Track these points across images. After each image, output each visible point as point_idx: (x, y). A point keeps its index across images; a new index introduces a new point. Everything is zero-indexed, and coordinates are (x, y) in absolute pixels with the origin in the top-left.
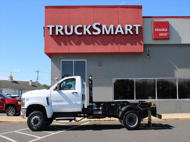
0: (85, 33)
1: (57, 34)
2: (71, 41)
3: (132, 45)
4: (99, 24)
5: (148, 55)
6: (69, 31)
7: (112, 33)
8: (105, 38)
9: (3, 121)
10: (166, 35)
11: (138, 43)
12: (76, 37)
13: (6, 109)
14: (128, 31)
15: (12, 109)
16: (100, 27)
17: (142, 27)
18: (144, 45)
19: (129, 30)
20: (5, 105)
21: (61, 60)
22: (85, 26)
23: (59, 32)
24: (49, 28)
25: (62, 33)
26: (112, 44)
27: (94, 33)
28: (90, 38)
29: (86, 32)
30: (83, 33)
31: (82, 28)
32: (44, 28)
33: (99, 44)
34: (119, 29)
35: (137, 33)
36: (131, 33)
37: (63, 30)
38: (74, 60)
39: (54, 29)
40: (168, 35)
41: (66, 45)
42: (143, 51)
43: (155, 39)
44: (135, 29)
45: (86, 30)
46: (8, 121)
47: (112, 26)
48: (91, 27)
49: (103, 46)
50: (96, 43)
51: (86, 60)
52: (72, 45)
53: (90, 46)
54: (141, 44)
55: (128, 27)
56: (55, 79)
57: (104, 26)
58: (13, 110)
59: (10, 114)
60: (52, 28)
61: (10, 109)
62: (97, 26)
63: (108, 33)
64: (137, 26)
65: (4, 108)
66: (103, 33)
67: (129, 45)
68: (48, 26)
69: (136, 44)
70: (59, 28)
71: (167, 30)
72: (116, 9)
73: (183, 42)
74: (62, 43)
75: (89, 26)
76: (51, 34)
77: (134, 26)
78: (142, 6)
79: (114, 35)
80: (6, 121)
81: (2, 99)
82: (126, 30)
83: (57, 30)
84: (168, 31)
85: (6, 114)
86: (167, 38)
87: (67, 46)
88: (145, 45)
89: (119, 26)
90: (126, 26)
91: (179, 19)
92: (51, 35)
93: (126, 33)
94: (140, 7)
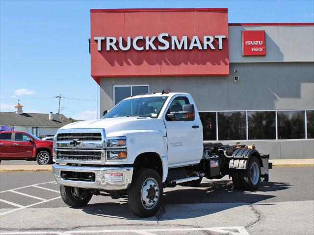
0: (147, 48)
1: (108, 49)
2: (129, 60)
3: (213, 64)
4: (167, 35)
5: (236, 78)
6: (125, 45)
7: (186, 48)
8: (176, 55)
9: (42, 170)
10: (261, 49)
11: (222, 62)
12: (135, 54)
13: (36, 155)
14: (208, 45)
15: (45, 155)
16: (168, 39)
17: (227, 38)
18: (230, 63)
19: (210, 43)
20: (34, 150)
21: (114, 86)
22: (147, 38)
23: (111, 46)
24: (96, 41)
26: (186, 64)
27: (160, 48)
28: (155, 54)
29: (150, 46)
30: (145, 48)
31: (144, 40)
32: (90, 41)
33: (168, 64)
34: (195, 42)
35: (221, 47)
36: (212, 47)
37: (117, 44)
38: (131, 86)
39: (104, 42)
40: (264, 50)
41: (121, 64)
42: (228, 73)
43: (245, 56)
44: (218, 41)
45: (149, 43)
47: (185, 39)
48: (157, 39)
49: (173, 66)
50: (163, 63)
51: (148, 85)
52: (130, 65)
53: (154, 67)
54: (226, 64)
55: (208, 40)
57: (174, 38)
58: (47, 156)
59: (43, 162)
60: (102, 40)
62: (164, 37)
63: (179, 47)
64: (220, 38)
65: (34, 153)
66: (173, 48)
67: (209, 64)
68: (95, 38)
69: (219, 64)
70: (111, 41)
71: (262, 43)
72: (192, 13)
73: (285, 60)
74: (116, 63)
75: (153, 38)
76: (99, 49)
77: (216, 37)
78: (227, 9)
79: (188, 50)
80: (46, 170)
81: (30, 141)
82: (205, 43)
83: (108, 44)
84: (264, 45)
85: (36, 162)
87: (122, 67)
88: (232, 65)
89: (196, 38)
90: (205, 38)
91: (280, 28)
92: (99, 51)
93: (205, 48)
94: (225, 11)
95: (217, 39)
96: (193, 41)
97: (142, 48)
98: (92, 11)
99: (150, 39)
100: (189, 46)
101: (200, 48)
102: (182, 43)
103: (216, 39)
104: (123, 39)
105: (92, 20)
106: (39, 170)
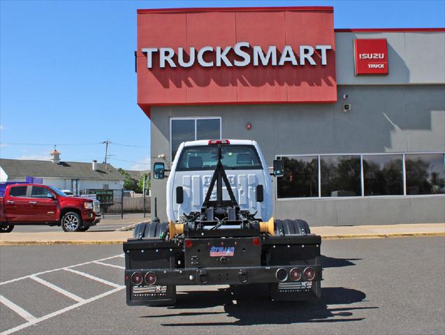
0: (219, 64)
1: (162, 65)
2: (190, 79)
3: (311, 85)
4: (247, 45)
5: (346, 107)
6: (186, 59)
7: (274, 63)
8: (258, 74)
9: (63, 242)
10: (382, 66)
11: (323, 82)
12: (201, 72)
13: (61, 218)
14: (306, 59)
15: (73, 217)
16: (249, 50)
17: (334, 49)
18: (338, 86)
21: (171, 119)
22: (218, 50)
23: (166, 61)
24: (145, 54)
25: (173, 65)
26: (272, 84)
27: (237, 63)
28: (230, 72)
29: (222, 60)
30: (215, 64)
31: (214, 53)
32: (136, 55)
33: (245, 85)
34: (288, 55)
35: (324, 62)
37: (175, 58)
38: (196, 119)
39: (156, 55)
40: (387, 66)
41: (179, 86)
43: (359, 75)
44: (320, 54)
45: (221, 57)
46: (71, 242)
47: (273, 49)
49: (255, 88)
51: (220, 118)
52: (192, 86)
54: (330, 84)
55: (306, 51)
56: (159, 156)
57: (257, 50)
58: (75, 220)
59: (70, 228)
60: (153, 53)
61: (70, 217)
62: (243, 48)
63: (265, 62)
64: (324, 48)
65: (58, 215)
66: (256, 63)
67: (305, 85)
68: (144, 50)
69: (319, 84)
70: (167, 54)
71: (383, 57)
72: (282, 14)
73: (413, 81)
74: (173, 85)
75: (227, 50)
76: (150, 66)
77: (318, 47)
78: (332, 8)
79: (278, 66)
80: (68, 242)
81: (53, 198)
82: (302, 56)
83: (163, 58)
85: (61, 227)
86: (384, 73)
88: (340, 88)
89: (288, 48)
90: (302, 48)
91: (408, 35)
92: (149, 69)
93: (302, 63)
94: (330, 10)
95: (319, 51)
96: (285, 54)
97: (211, 64)
98: (140, 12)
99: (222, 51)
100: (278, 60)
101: (295, 63)
102: (268, 56)
103: (317, 50)
104: (183, 51)
105: (139, 25)
106: (58, 242)
